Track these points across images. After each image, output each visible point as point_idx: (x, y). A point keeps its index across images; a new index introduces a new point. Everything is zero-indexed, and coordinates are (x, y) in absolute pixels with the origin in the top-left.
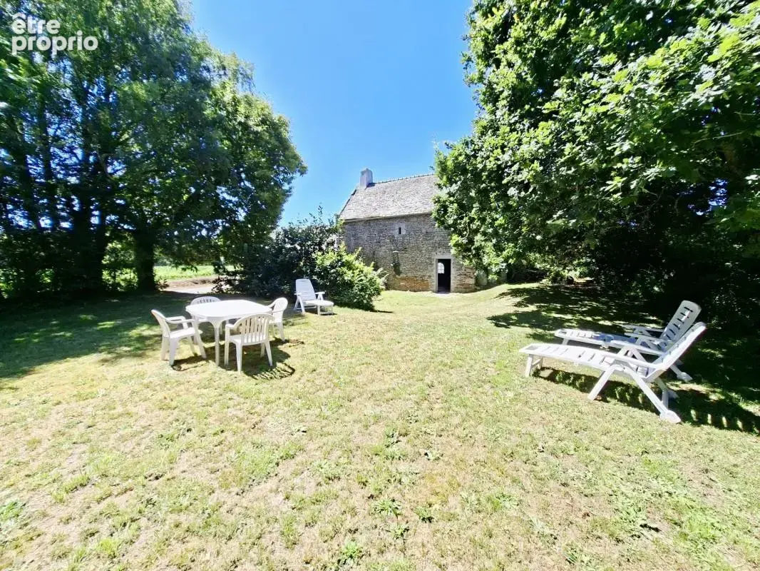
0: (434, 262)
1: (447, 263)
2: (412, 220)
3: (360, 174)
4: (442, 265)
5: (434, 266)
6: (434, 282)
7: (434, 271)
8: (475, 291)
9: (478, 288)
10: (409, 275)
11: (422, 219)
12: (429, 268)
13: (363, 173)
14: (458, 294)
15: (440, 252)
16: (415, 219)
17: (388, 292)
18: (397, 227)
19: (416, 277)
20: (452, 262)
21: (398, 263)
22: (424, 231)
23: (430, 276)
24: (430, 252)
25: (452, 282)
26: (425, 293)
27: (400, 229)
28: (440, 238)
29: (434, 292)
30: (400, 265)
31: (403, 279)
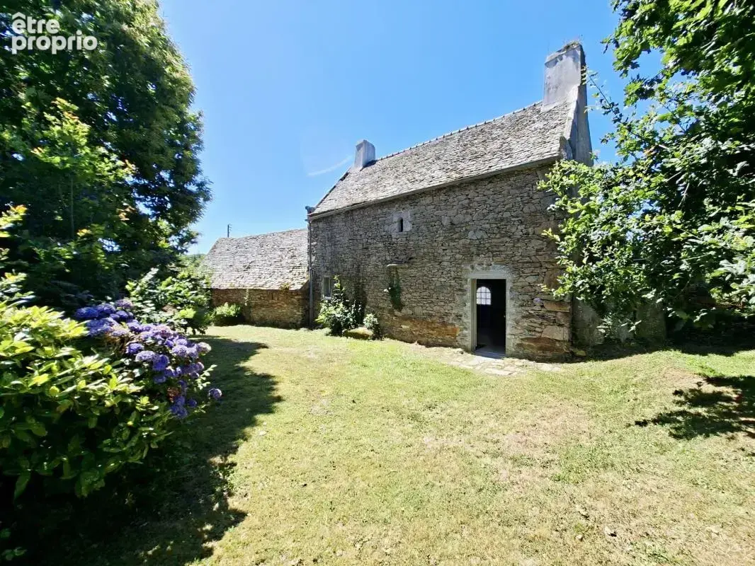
0: (468, 286)
1: (497, 287)
2: (423, 202)
3: (355, 149)
4: (488, 290)
5: (469, 294)
6: (468, 329)
7: (469, 304)
8: (571, 358)
9: (581, 353)
10: (418, 310)
11: (443, 197)
12: (457, 298)
13: (359, 147)
14: (525, 361)
15: (481, 264)
16: (428, 200)
17: (377, 342)
18: (396, 219)
19: (431, 316)
20: (509, 285)
21: (398, 287)
22: (446, 222)
23: (459, 317)
24: (456, 263)
25: (508, 330)
26: (447, 351)
27: (401, 221)
28: (480, 234)
29: (467, 351)
30: (400, 290)
31: (406, 319)
